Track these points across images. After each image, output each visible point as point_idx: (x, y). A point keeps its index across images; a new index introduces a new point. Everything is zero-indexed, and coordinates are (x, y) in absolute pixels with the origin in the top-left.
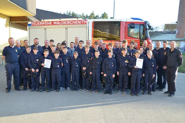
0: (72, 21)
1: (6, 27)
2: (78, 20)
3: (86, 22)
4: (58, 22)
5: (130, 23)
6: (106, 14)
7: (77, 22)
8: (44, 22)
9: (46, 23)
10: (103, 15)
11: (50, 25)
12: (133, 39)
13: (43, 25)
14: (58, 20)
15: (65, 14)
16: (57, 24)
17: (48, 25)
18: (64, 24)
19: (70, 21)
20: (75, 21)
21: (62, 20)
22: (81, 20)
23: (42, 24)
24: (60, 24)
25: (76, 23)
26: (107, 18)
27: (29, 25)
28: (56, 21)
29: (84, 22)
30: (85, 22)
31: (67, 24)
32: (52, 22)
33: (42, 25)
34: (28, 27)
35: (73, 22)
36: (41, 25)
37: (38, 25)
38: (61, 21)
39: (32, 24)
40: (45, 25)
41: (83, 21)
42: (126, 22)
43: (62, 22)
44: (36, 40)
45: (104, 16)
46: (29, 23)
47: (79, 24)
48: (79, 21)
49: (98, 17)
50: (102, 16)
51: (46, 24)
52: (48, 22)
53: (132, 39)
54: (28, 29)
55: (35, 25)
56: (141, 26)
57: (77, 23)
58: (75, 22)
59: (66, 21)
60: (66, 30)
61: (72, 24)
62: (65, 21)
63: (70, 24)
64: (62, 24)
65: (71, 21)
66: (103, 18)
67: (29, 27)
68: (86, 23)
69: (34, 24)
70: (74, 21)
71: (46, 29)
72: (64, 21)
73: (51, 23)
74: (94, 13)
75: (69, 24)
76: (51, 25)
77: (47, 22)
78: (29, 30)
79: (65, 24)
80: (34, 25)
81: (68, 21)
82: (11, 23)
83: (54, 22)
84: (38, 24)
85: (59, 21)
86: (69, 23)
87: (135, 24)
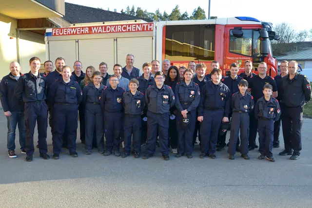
0: (126, 25)
1: (11, 38)
2: (136, 24)
3: (152, 27)
4: (100, 28)
5: (233, 28)
6: (201, 10)
7: (136, 27)
8: (75, 28)
9: (78, 31)
10: (197, 12)
11: (85, 34)
12: (240, 58)
13: (73, 34)
14: (101, 24)
15: (124, 11)
16: (99, 31)
17: (82, 33)
18: (110, 32)
19: (122, 25)
20: (132, 25)
21: (107, 23)
22: (141, 24)
23: (70, 32)
24: (104, 32)
25: (133, 30)
26: (204, 18)
27: (49, 34)
28: (96, 27)
29: (147, 26)
30: (149, 27)
31: (117, 32)
32: (90, 28)
33: (71, 34)
34: (46, 38)
35: (128, 28)
36: (69, 34)
37: (64, 34)
38: (105, 27)
39: (54, 32)
40: (76, 34)
41: (145, 25)
42: (226, 26)
43: (107, 27)
44: (58, 61)
45: (198, 14)
46: (49, 30)
47: (138, 30)
48: (139, 25)
49: (187, 16)
50: (195, 14)
51: (78, 33)
52: (83, 28)
53: (237, 58)
54: (46, 42)
55: (59, 35)
56: (255, 32)
57: (136, 29)
58: (130, 28)
59: (116, 25)
60: (115, 42)
61: (126, 31)
62: (113, 26)
63: (122, 31)
64: (107, 31)
65: (124, 26)
66: (196, 19)
67: (48, 39)
68: (150, 29)
69: (57, 32)
70: (129, 25)
71: (78, 42)
72: (110, 26)
73: (87, 30)
74: (178, 9)
75: (119, 32)
76: (87, 33)
77: (80, 27)
78: (48, 43)
79: (113, 32)
80: (57, 34)
81: (118, 25)
82: (20, 31)
83: (94, 27)
84: (65, 31)
85: (102, 27)
86: (120, 29)
87: (243, 28)
